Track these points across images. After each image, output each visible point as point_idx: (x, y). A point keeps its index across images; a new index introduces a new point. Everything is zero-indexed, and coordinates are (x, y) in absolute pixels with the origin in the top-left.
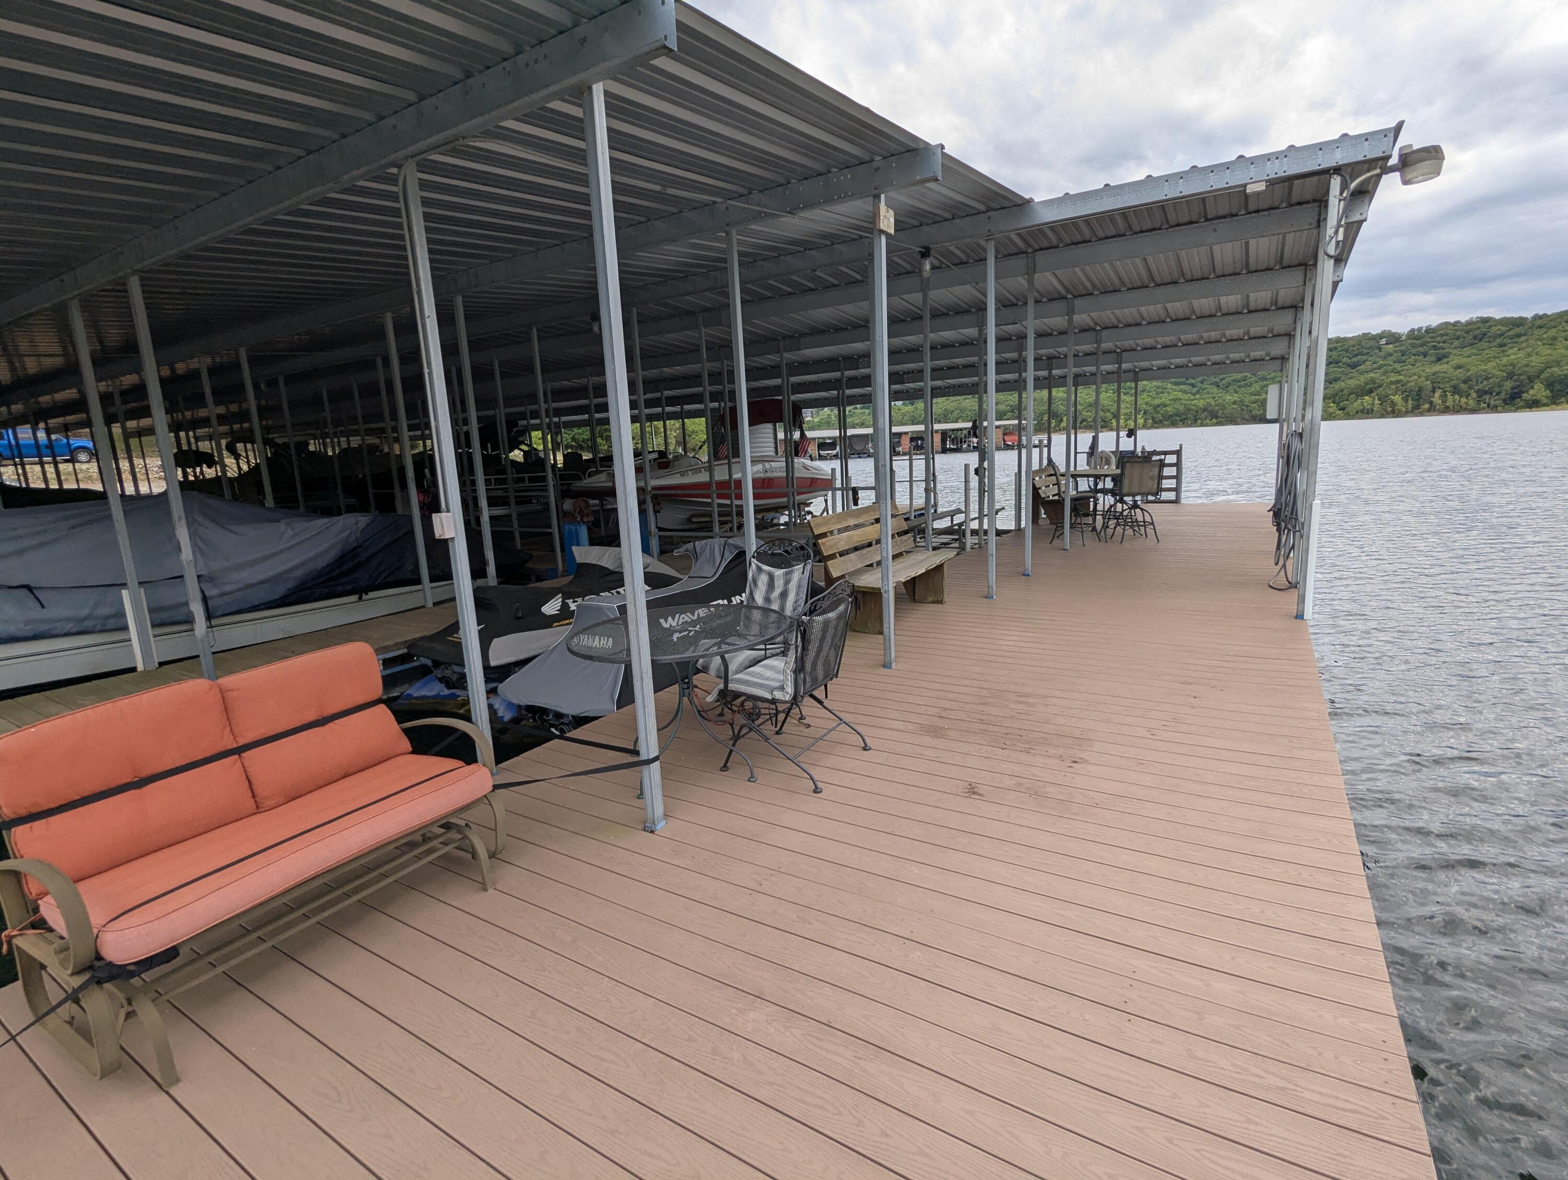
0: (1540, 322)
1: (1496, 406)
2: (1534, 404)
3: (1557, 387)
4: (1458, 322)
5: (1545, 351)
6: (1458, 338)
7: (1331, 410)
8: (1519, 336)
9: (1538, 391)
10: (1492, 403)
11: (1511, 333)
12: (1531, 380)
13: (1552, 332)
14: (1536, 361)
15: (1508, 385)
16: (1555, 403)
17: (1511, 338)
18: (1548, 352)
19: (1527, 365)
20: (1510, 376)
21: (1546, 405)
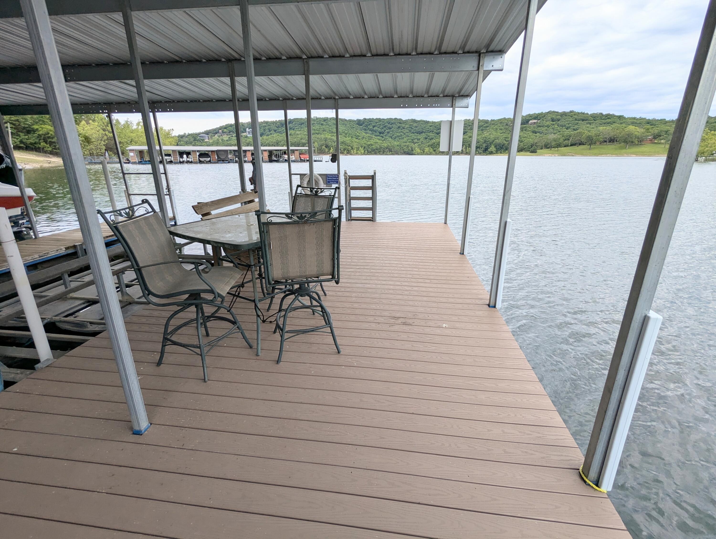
0: (493, 122)
1: (481, 153)
2: (491, 153)
3: (498, 147)
4: (470, 119)
5: (494, 133)
6: (470, 126)
7: (431, 151)
8: (487, 127)
9: (492, 148)
10: (480, 152)
11: (485, 126)
12: (491, 144)
13: (496, 127)
14: (492, 137)
15: (484, 145)
16: (497, 153)
17: (485, 127)
18: (495, 134)
19: (489, 138)
20: (485, 142)
21: (494, 153)
